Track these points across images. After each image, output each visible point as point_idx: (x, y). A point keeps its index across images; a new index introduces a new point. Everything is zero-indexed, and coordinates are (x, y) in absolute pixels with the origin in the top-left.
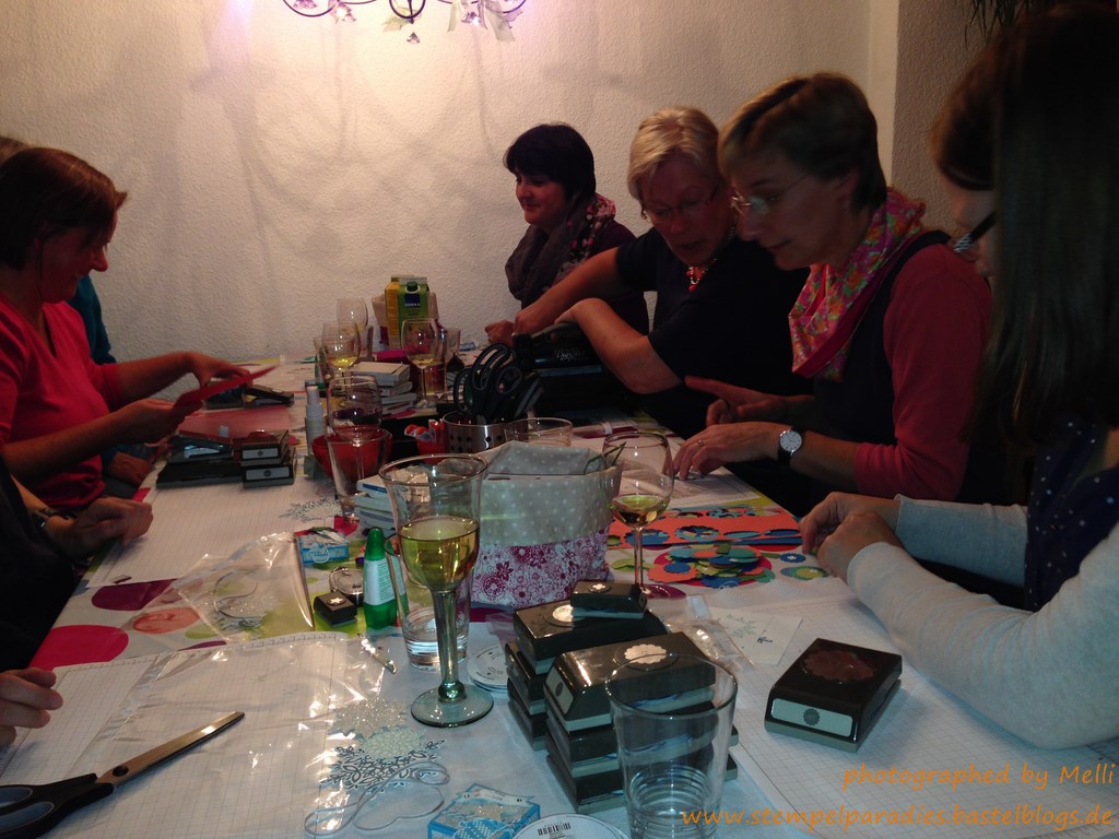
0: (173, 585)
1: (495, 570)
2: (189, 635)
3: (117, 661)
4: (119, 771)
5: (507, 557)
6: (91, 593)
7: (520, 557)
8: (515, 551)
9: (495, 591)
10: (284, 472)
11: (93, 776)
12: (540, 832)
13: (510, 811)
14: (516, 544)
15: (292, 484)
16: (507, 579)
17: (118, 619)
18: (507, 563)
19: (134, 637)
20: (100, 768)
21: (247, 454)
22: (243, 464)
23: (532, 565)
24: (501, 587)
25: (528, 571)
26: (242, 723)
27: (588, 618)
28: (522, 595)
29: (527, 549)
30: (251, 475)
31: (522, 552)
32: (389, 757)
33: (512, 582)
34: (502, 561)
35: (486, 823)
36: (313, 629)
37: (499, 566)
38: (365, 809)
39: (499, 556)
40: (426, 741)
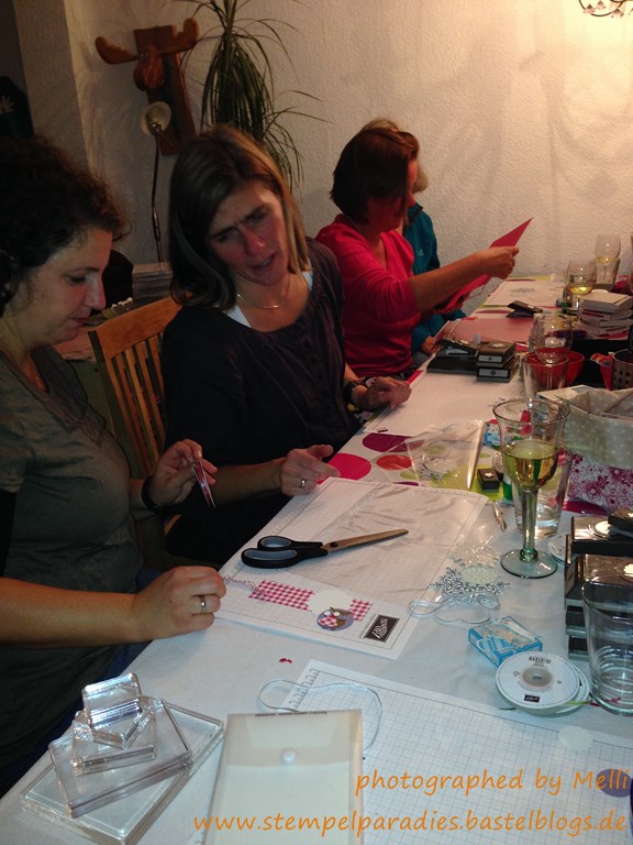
0: (406, 441)
1: (596, 480)
2: (402, 475)
3: (360, 481)
4: (333, 545)
5: (606, 473)
6: (364, 436)
7: (614, 475)
8: (612, 470)
9: (594, 495)
10: (504, 373)
11: (321, 544)
12: (530, 658)
13: (521, 640)
14: (612, 465)
15: (508, 382)
16: (603, 488)
17: (372, 455)
18: (606, 477)
19: (375, 469)
20: (325, 540)
21: (482, 358)
22: (478, 364)
23: (623, 482)
24: (598, 492)
25: (619, 487)
26: (406, 536)
27: (620, 535)
28: (613, 502)
29: (621, 471)
30: (482, 372)
31: (617, 472)
32: (473, 583)
33: (606, 491)
34: (603, 475)
35: (502, 641)
36: (470, 490)
37: (600, 478)
38: (445, 608)
39: (600, 471)
40: (500, 581)
